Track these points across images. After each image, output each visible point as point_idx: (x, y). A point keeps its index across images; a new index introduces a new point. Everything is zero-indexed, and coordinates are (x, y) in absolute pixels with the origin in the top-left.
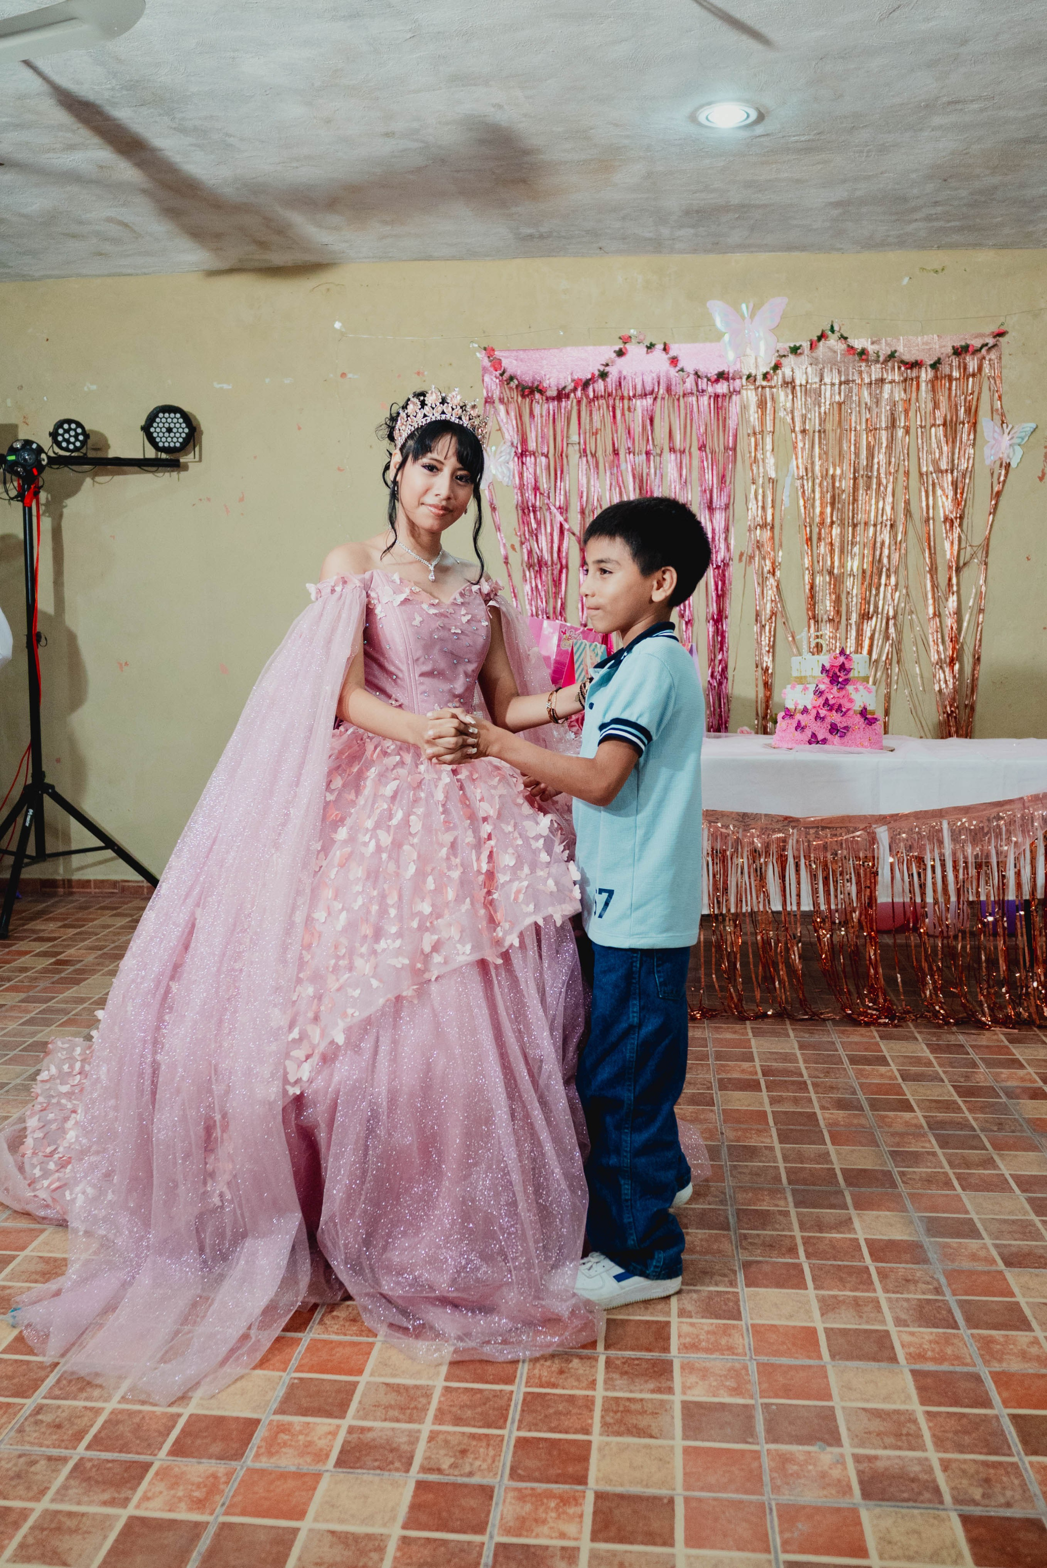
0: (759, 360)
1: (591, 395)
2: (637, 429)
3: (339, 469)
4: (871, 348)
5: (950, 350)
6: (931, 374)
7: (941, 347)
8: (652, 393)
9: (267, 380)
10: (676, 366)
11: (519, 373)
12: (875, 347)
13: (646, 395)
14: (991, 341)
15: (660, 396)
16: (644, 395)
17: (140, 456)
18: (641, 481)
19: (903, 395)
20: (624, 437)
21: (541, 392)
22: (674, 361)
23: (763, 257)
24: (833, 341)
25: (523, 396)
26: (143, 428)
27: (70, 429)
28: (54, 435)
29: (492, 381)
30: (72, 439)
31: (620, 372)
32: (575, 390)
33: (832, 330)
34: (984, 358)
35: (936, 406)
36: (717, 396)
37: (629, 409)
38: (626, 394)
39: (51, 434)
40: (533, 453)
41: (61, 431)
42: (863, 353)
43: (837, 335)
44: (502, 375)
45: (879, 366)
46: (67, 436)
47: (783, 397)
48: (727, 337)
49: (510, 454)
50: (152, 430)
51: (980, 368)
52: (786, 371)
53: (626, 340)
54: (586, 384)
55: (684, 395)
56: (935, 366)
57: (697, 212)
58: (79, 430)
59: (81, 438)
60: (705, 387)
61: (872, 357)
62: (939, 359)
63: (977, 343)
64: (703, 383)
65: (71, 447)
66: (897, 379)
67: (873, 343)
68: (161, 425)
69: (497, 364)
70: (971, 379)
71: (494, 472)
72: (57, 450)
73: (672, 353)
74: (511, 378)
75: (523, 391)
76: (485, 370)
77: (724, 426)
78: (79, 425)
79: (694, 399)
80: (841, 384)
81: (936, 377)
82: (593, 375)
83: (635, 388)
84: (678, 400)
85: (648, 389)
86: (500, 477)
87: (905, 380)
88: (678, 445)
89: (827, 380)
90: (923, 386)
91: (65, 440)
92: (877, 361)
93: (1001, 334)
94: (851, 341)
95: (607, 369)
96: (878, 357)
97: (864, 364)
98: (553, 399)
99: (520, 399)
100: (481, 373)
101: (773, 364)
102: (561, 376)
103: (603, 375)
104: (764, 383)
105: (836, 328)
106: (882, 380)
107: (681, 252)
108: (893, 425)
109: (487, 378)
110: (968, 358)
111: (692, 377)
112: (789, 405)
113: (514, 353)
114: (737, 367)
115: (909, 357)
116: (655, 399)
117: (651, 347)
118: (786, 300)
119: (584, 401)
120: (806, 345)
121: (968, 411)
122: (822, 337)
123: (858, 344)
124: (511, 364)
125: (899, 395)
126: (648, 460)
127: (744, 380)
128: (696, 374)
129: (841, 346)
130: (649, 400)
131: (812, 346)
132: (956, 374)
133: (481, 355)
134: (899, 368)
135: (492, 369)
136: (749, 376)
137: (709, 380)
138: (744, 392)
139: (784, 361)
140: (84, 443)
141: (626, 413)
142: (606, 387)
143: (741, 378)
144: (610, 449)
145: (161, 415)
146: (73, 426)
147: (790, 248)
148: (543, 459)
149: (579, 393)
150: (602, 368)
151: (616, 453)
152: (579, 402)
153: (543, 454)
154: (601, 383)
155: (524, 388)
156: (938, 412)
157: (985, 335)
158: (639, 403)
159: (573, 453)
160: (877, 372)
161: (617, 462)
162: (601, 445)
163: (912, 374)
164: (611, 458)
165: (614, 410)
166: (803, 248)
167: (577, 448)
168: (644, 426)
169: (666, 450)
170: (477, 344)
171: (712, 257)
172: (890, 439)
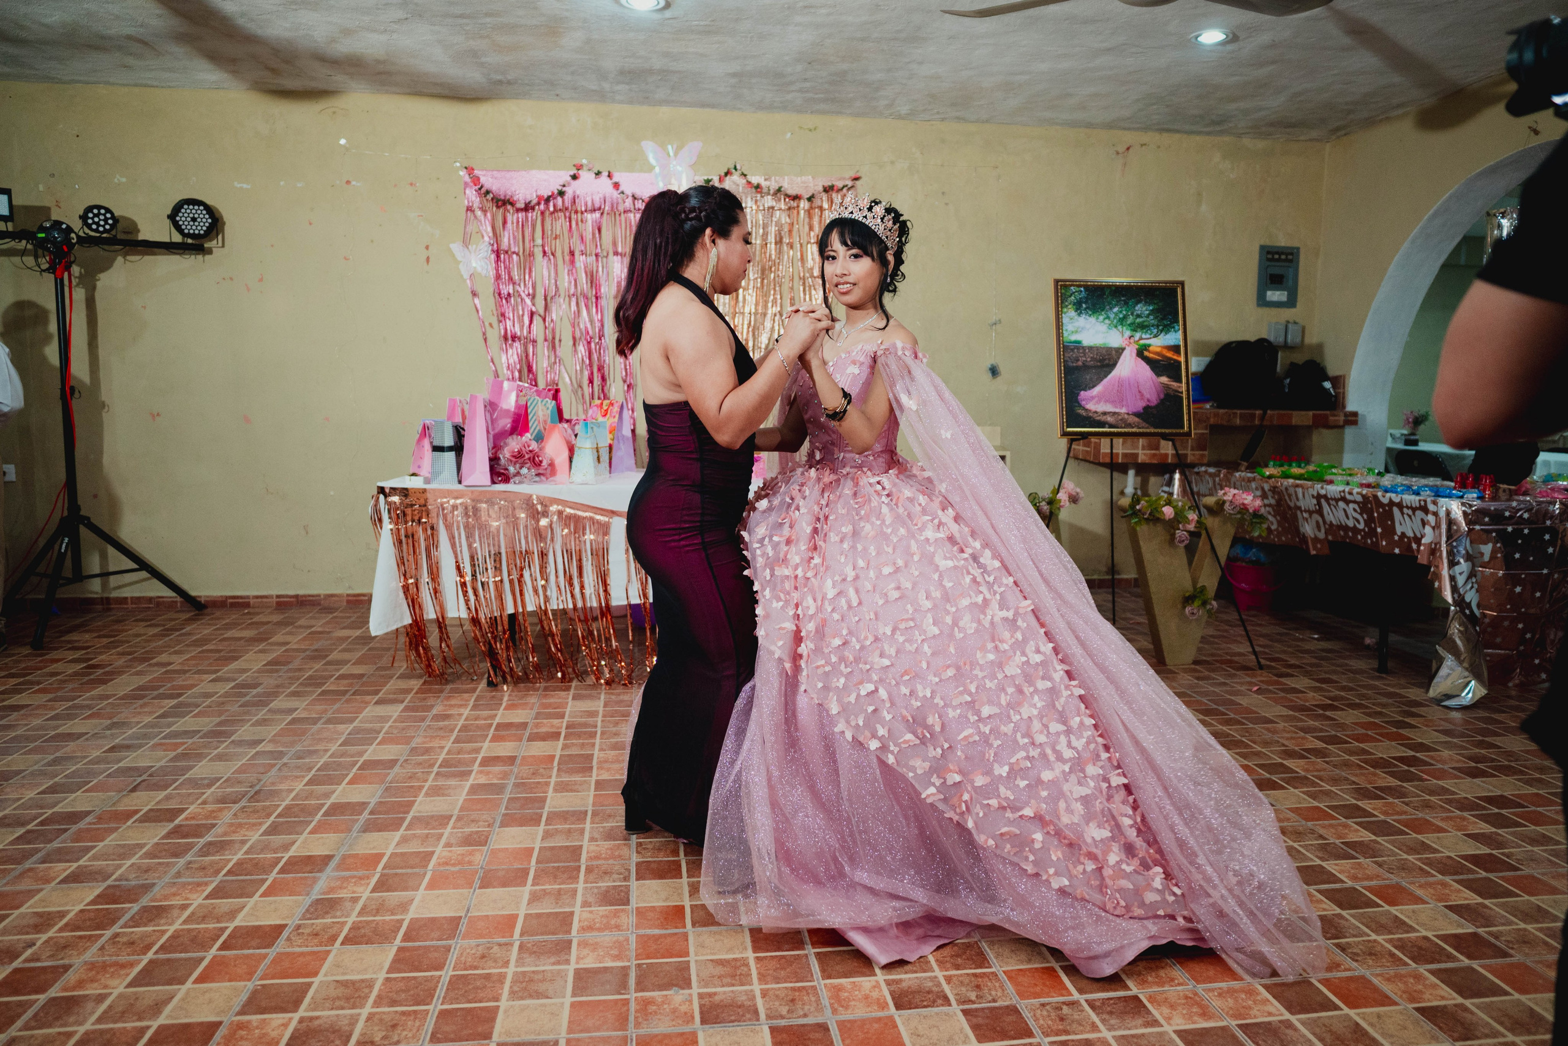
1: (552, 209)
2: (588, 236)
3: (345, 258)
4: (764, 184)
5: (821, 189)
6: (807, 204)
7: (814, 186)
8: (599, 209)
9: (282, 183)
10: (617, 189)
11: (494, 189)
12: (767, 183)
14: (850, 184)
15: (605, 212)
16: (594, 210)
17: (168, 240)
18: (592, 276)
19: (788, 220)
20: (579, 242)
21: (512, 204)
22: (616, 186)
23: (684, 110)
24: (735, 177)
25: (498, 207)
26: (169, 217)
27: (99, 214)
28: (84, 218)
29: (471, 194)
30: (102, 223)
31: (574, 192)
32: (539, 204)
33: (735, 169)
35: (811, 228)
37: (581, 221)
38: (579, 209)
39: (81, 217)
40: (507, 252)
41: (90, 215)
42: (758, 187)
43: (739, 172)
44: (480, 189)
45: (770, 197)
46: (96, 219)
48: (657, 169)
49: (487, 251)
50: (178, 219)
53: (579, 167)
54: (547, 200)
55: (624, 212)
56: (810, 199)
57: (629, 72)
58: (109, 216)
59: (110, 222)
61: (765, 190)
62: (813, 194)
63: (840, 184)
65: (101, 229)
66: (783, 207)
67: (762, 180)
68: (186, 215)
69: (476, 180)
71: (474, 265)
72: (87, 231)
73: (615, 179)
74: (487, 192)
75: (497, 202)
76: (466, 184)
78: (108, 211)
81: (811, 208)
82: (553, 193)
83: (586, 205)
84: (620, 215)
85: (597, 206)
86: (479, 269)
87: (789, 209)
88: (620, 250)
90: (802, 212)
91: (94, 223)
92: (768, 194)
93: (856, 179)
94: (749, 178)
95: (564, 189)
96: (769, 190)
97: (759, 196)
98: (521, 210)
99: (495, 208)
100: (463, 187)
102: (529, 193)
103: (561, 194)
105: (738, 167)
106: (772, 208)
107: (621, 102)
108: (779, 242)
109: (468, 191)
110: (834, 195)
111: (630, 199)
113: (490, 173)
115: (791, 192)
116: (602, 214)
117: (598, 174)
118: (700, 144)
119: (547, 213)
122: (728, 173)
123: (755, 180)
124: (487, 181)
125: (785, 219)
126: (597, 260)
128: (633, 196)
129: (743, 181)
130: (597, 215)
132: (826, 205)
133: (462, 173)
134: (784, 199)
135: (472, 184)
140: (112, 226)
141: (579, 223)
142: (563, 203)
144: (567, 251)
145: (185, 207)
146: (102, 211)
147: (703, 105)
148: (515, 256)
149: (542, 207)
150: (559, 188)
151: (572, 253)
152: (542, 213)
153: (514, 253)
154: (559, 200)
155: (498, 201)
156: (812, 234)
157: (844, 179)
158: (589, 217)
159: (538, 252)
160: (769, 201)
161: (572, 262)
162: (560, 248)
163: (794, 204)
164: (567, 258)
165: (570, 222)
166: (712, 106)
167: (541, 249)
168: (593, 234)
169: (611, 253)
170: (458, 164)
171: (645, 109)
172: (780, 252)
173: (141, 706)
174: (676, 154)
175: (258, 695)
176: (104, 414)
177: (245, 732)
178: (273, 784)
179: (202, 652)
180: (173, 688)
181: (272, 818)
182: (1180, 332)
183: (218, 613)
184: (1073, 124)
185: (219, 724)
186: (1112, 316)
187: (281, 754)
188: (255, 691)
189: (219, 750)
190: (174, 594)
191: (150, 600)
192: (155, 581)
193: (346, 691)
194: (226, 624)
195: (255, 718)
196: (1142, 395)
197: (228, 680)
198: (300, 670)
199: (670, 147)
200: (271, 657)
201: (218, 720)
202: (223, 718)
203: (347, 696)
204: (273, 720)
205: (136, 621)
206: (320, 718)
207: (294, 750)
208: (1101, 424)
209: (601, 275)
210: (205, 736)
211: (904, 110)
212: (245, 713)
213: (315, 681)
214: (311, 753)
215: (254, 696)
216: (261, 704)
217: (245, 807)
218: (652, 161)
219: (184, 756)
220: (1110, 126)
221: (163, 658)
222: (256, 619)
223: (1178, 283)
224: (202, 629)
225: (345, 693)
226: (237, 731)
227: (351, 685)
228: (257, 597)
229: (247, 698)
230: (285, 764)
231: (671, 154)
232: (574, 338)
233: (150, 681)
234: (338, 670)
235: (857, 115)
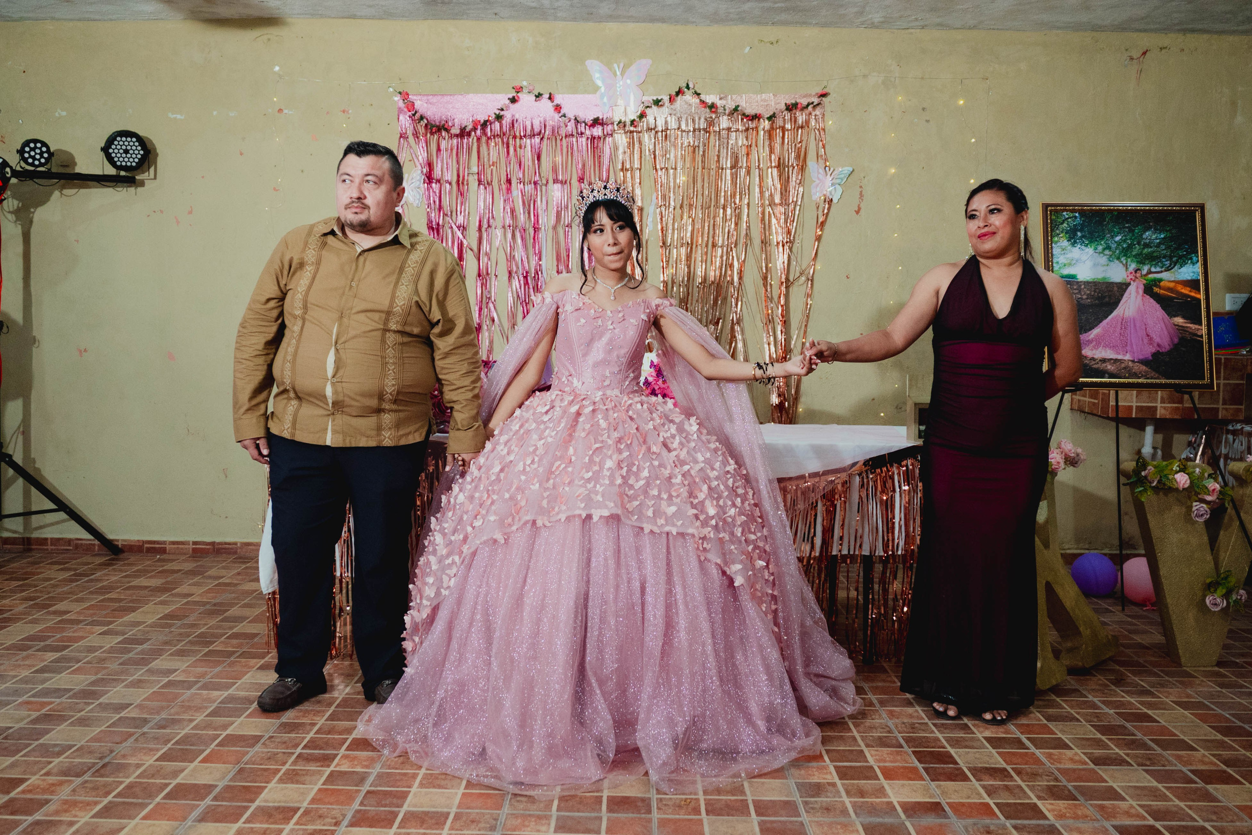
0: (628, 109)
1: (488, 134)
2: (527, 163)
3: (275, 189)
4: (719, 103)
5: (783, 107)
6: (766, 124)
7: (776, 104)
8: (539, 134)
9: (215, 113)
10: (559, 112)
11: (428, 114)
12: (723, 102)
13: (534, 135)
14: (815, 100)
15: (546, 137)
16: (533, 135)
17: (99, 172)
19: (745, 142)
20: (516, 169)
21: (447, 130)
22: (558, 108)
23: (631, 26)
24: (688, 97)
25: (432, 134)
26: (102, 149)
27: (36, 148)
28: (21, 152)
29: (405, 121)
30: (38, 157)
31: (513, 116)
32: (475, 129)
33: (688, 87)
34: (810, 114)
35: (771, 151)
36: (593, 138)
37: (520, 147)
38: (518, 134)
39: (18, 151)
40: (438, 181)
41: (27, 149)
42: (712, 107)
43: (691, 91)
44: (414, 115)
45: (725, 117)
46: (32, 153)
47: (647, 140)
48: (603, 90)
49: (419, 181)
50: (111, 151)
51: (807, 122)
52: (650, 119)
53: (519, 90)
54: (485, 125)
55: (566, 136)
56: (770, 118)
58: (44, 149)
59: (46, 155)
60: (583, 130)
61: (720, 110)
62: (774, 114)
63: (804, 102)
64: (582, 128)
65: (37, 163)
66: (740, 128)
67: (721, 99)
68: (119, 147)
69: (410, 106)
70: (800, 131)
72: (23, 164)
73: (556, 102)
74: (422, 118)
75: (431, 129)
76: (400, 111)
77: (600, 163)
78: (44, 144)
79: (574, 139)
80: (694, 130)
81: (772, 128)
82: (490, 117)
83: (525, 130)
84: (561, 140)
85: (537, 130)
86: (414, 201)
87: (747, 130)
88: (560, 178)
89: (683, 127)
90: (760, 134)
91: (30, 157)
92: (724, 114)
93: (824, 95)
94: (703, 97)
95: (502, 113)
96: (725, 110)
97: (714, 116)
98: (457, 136)
99: (429, 135)
100: (396, 113)
101: (639, 113)
102: (465, 117)
103: (499, 118)
104: (632, 129)
105: (691, 86)
106: (729, 129)
107: (562, 19)
108: (736, 166)
109: (401, 118)
110: (798, 113)
111: (573, 121)
112: (652, 147)
113: (425, 98)
114: (610, 115)
115: (750, 111)
116: (542, 139)
117: (539, 96)
118: (650, 61)
119: (484, 139)
120: (666, 99)
121: (798, 157)
122: (679, 92)
123: (709, 99)
124: (422, 106)
125: (742, 141)
126: (536, 188)
127: (616, 127)
128: (576, 119)
129: (695, 101)
130: (537, 140)
131: (672, 100)
132: (788, 126)
133: (397, 98)
134: (742, 119)
135: (406, 110)
136: (620, 122)
137: (586, 124)
138: (616, 135)
139: (648, 111)
140: (47, 160)
141: (518, 149)
142: (501, 127)
143: (612, 124)
144: (503, 179)
145: (118, 139)
146: (39, 145)
147: (652, 20)
148: (448, 185)
149: (479, 132)
150: (497, 112)
151: (509, 181)
152: (479, 139)
153: (447, 182)
154: (497, 124)
155: (432, 126)
156: (773, 156)
157: (810, 95)
158: (528, 142)
159: (473, 181)
160: (724, 122)
161: (509, 190)
162: (497, 176)
163: (752, 125)
164: (504, 187)
165: (508, 147)
166: (663, 20)
167: (476, 177)
168: (533, 161)
169: (551, 181)
170: (391, 90)
171: (590, 25)
172: (734, 177)
173: (24, 658)
174: (622, 74)
175: (142, 652)
176: (34, 349)
177: (115, 694)
178: (124, 756)
179: (102, 601)
180: (61, 640)
181: (110, 798)
182: (1199, 264)
183: (132, 559)
184: (1078, 27)
185: (93, 683)
186: (1114, 246)
187: (145, 721)
188: (140, 648)
189: (82, 713)
190: (91, 537)
191: (69, 541)
192: (73, 523)
193: (234, 652)
194: (138, 571)
195: (131, 679)
196: (1151, 339)
197: (117, 633)
198: (193, 626)
199: (615, 66)
200: (168, 610)
201: (94, 678)
202: (99, 676)
203: (232, 659)
204: (148, 681)
205: (51, 563)
206: (197, 682)
207: (158, 718)
208: (1101, 373)
209: (541, 205)
210: (75, 696)
211: (877, 18)
212: (122, 672)
213: (205, 640)
214: (174, 722)
215: (137, 654)
216: (142, 662)
217: (86, 782)
218: (599, 83)
219: (47, 718)
220: (1121, 28)
221: (61, 606)
222: (169, 566)
223: (1195, 205)
224: (113, 576)
225: (230, 654)
226: (107, 692)
227: (240, 646)
228: (173, 543)
229: (130, 655)
230: (144, 734)
231: (618, 73)
232: (510, 273)
233: (40, 631)
234: (231, 628)
235: (825, 25)
